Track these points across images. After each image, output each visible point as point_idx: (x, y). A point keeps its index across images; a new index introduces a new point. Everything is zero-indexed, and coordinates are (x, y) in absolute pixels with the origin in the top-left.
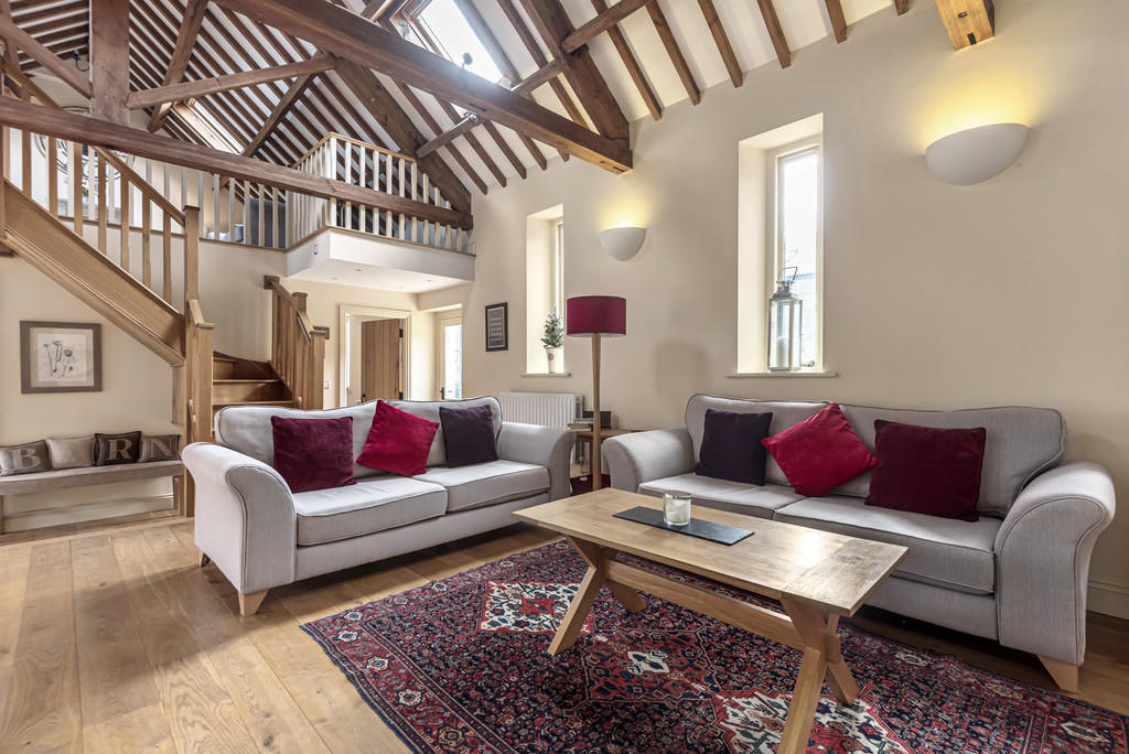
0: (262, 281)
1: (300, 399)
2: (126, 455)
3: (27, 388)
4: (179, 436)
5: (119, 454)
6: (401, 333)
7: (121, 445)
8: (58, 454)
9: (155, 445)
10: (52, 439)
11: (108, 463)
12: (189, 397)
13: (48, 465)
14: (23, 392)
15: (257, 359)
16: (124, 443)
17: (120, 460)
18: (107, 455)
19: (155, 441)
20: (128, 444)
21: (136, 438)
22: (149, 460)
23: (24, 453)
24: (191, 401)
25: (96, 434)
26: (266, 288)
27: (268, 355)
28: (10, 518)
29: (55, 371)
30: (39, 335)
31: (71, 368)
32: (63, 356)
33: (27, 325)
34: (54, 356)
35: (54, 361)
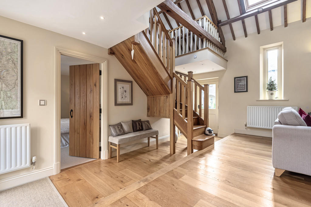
2: (141, 128)
3: (116, 104)
4: (149, 121)
5: (139, 128)
8: (126, 128)
9: (147, 124)
10: (122, 122)
11: (137, 131)
13: (124, 132)
16: (139, 123)
17: (140, 130)
18: (137, 128)
21: (141, 122)
22: (146, 130)
25: (132, 120)
29: (122, 98)
30: (119, 84)
31: (126, 97)
32: (124, 92)
33: (116, 81)
34: (122, 92)
35: (122, 94)
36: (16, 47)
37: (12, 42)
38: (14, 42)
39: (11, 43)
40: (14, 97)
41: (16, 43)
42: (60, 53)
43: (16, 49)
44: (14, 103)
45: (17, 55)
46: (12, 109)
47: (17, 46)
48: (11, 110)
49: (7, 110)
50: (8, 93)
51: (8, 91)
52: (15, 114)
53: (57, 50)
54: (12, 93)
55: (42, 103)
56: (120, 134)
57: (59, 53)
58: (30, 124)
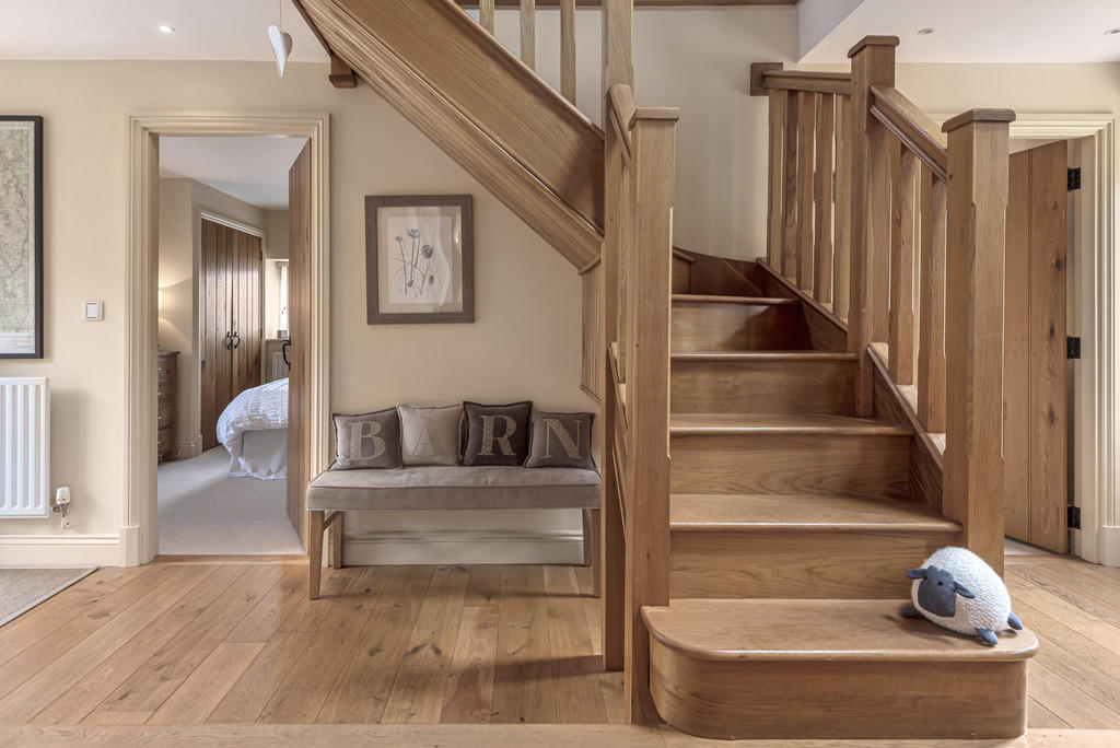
0: (745, 77)
1: (882, 349)
2: (507, 450)
3: (375, 316)
4: (592, 416)
5: (496, 446)
6: (1074, 179)
7: (499, 429)
8: (412, 439)
9: (553, 435)
10: (405, 406)
11: (479, 462)
12: (611, 337)
13: (395, 457)
14: (369, 322)
15: (734, 256)
16: (505, 422)
17: (497, 459)
18: (479, 446)
19: (551, 423)
20: (511, 426)
21: (524, 413)
22: (543, 465)
23: (366, 429)
24: (615, 345)
25: (465, 403)
26: (753, 93)
27: (757, 245)
28: (351, 539)
29: (410, 284)
30: (390, 220)
31: (432, 278)
32: (421, 257)
33: (374, 204)
34: (408, 259)
35: (409, 267)
36: (24, 142)
37: (16, 128)
38: (20, 128)
39: (12, 131)
40: (20, 293)
41: (24, 128)
42: (144, 128)
43: (25, 148)
44: (21, 312)
45: (27, 164)
46: (17, 331)
47: (27, 137)
48: (14, 333)
49: (6, 334)
50: (8, 281)
51: (9, 277)
52: (22, 345)
53: (133, 122)
54: (17, 283)
55: (94, 311)
56: (366, 464)
57: (139, 130)
58: (47, 380)
